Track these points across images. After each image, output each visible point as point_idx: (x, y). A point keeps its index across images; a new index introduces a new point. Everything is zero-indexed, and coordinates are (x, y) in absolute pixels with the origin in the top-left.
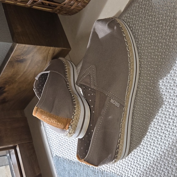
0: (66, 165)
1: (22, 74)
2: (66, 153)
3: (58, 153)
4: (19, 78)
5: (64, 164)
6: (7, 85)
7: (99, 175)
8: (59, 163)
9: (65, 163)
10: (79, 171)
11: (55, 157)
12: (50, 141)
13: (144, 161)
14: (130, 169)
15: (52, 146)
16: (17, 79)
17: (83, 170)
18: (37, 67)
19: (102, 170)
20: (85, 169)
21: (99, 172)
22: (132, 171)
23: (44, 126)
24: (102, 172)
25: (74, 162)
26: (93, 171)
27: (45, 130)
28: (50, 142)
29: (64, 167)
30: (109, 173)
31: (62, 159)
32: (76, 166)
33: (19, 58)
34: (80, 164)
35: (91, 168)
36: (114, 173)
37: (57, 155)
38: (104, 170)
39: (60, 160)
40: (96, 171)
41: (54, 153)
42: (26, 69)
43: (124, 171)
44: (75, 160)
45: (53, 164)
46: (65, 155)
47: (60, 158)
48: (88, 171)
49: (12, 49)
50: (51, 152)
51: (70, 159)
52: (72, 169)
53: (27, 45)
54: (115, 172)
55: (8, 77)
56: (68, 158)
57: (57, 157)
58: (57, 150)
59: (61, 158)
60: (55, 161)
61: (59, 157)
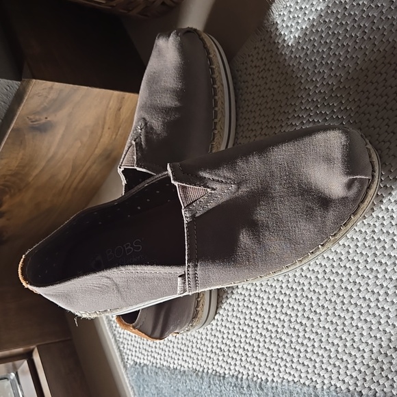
0: (163, 383)
1: (43, 163)
2: (160, 352)
3: (140, 355)
4: (36, 175)
5: (156, 381)
6: (8, 196)
7: (253, 392)
8: (143, 380)
9: (160, 379)
10: (198, 391)
11: (132, 366)
12: (117, 329)
13: (373, 338)
14: (334, 365)
15: (124, 341)
16: (31, 179)
17: (209, 387)
18: (79, 144)
19: (259, 380)
20: (215, 385)
21: (252, 385)
22: (340, 371)
24: (261, 384)
25: (184, 372)
26: (236, 387)
28: (118, 333)
29: (157, 388)
30: (279, 386)
31: (152, 370)
32: (190, 380)
33: (36, 121)
34: (200, 374)
35: (230, 379)
36: (292, 383)
37: (138, 361)
38: (264, 378)
39: (147, 371)
40: (245, 386)
41: (130, 357)
42: (53, 150)
43: (319, 374)
44: (186, 366)
45: (128, 385)
46: (159, 357)
47: (145, 368)
48: (223, 388)
49: (19, 97)
50: (121, 355)
51: (172, 366)
52: (178, 390)
53: (57, 83)
54: (296, 380)
55: (10, 173)
56: (167, 364)
57: (137, 366)
58: (137, 349)
59: (149, 367)
60: (134, 378)
61: (142, 365)
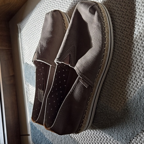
8: (27, 68)
9: (31, 70)
11: (25, 63)
15: (25, 55)
23: (21, 38)
27: (21, 41)
28: (24, 52)
37: (27, 62)
47: (28, 65)
50: (23, 59)
58: (28, 59)
